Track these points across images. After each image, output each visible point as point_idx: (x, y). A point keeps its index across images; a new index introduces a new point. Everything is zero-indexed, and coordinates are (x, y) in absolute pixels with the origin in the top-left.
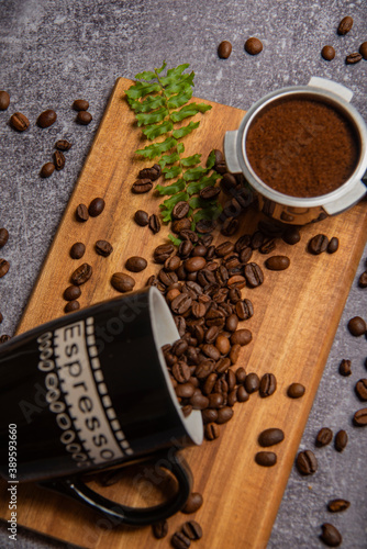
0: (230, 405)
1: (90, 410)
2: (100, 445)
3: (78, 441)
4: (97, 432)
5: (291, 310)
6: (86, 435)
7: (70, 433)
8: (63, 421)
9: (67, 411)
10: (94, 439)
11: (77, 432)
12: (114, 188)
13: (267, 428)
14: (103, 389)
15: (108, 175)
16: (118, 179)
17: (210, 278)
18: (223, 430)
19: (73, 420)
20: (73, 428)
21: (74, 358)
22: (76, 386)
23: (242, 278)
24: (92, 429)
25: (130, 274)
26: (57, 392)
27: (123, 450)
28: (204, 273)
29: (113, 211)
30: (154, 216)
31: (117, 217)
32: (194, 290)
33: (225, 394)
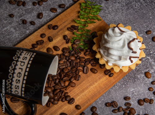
0: (58, 100)
1: (19, 77)
2: (16, 89)
3: (11, 84)
4: (18, 84)
5: (90, 85)
6: (14, 83)
7: (10, 80)
8: (10, 76)
9: (13, 74)
10: (16, 86)
11: (12, 81)
12: (63, 26)
13: (65, 112)
14: (26, 74)
15: (64, 21)
16: (65, 24)
17: (74, 64)
18: (52, 106)
19: (13, 77)
20: (12, 79)
21: (24, 61)
22: (20, 68)
23: (82, 69)
24: (17, 83)
25: (53, 50)
26: (14, 67)
27: (22, 94)
28: (73, 62)
29: (59, 31)
30: (69, 39)
31: (59, 33)
32: (68, 64)
33: (59, 97)
